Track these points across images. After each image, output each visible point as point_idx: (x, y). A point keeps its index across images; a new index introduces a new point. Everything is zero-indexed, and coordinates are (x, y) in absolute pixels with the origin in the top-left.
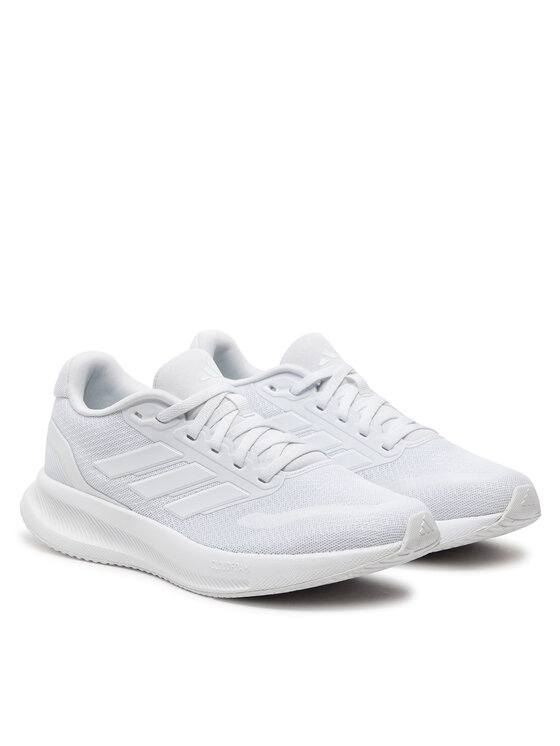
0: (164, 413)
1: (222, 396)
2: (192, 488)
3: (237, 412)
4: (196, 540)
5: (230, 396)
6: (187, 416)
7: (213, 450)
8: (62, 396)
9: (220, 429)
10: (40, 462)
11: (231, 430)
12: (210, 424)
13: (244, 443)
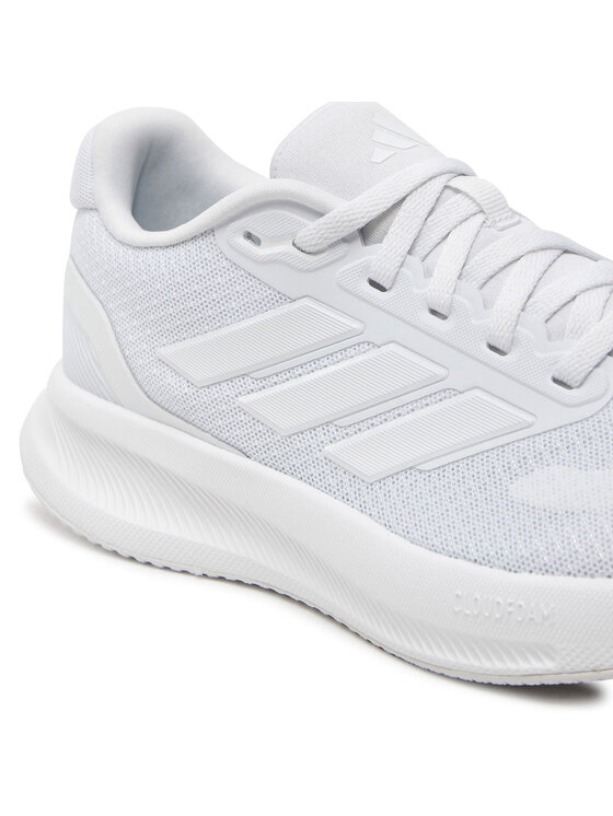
0: (310, 230)
1: (439, 183)
2: (393, 404)
3: (480, 218)
4: (406, 535)
5: (458, 183)
6: (365, 233)
7: (433, 312)
8: (86, 208)
9: (447, 261)
10: (52, 351)
11: (472, 262)
12: (420, 250)
13: (511, 291)
